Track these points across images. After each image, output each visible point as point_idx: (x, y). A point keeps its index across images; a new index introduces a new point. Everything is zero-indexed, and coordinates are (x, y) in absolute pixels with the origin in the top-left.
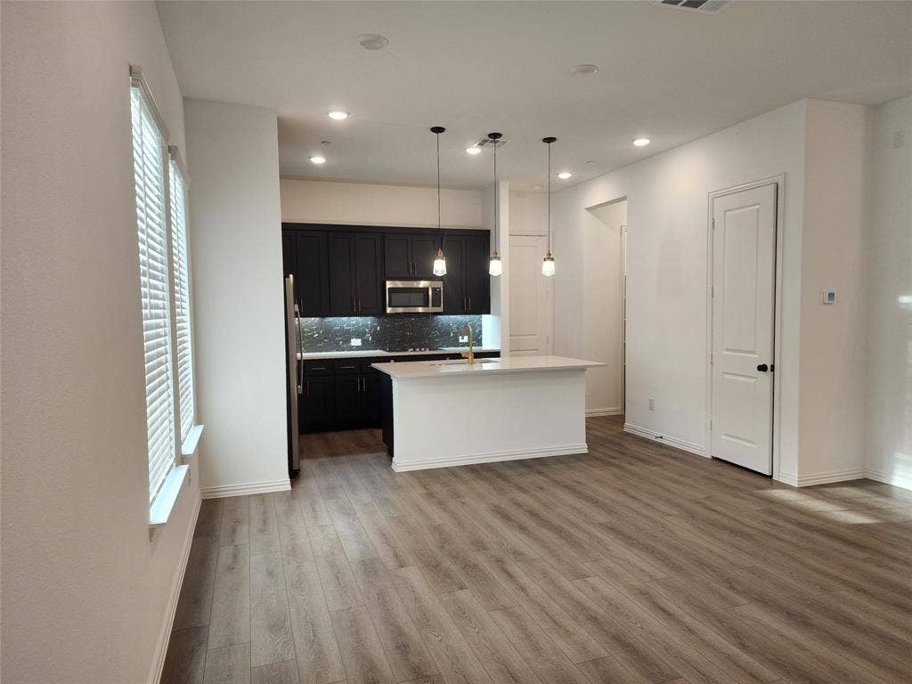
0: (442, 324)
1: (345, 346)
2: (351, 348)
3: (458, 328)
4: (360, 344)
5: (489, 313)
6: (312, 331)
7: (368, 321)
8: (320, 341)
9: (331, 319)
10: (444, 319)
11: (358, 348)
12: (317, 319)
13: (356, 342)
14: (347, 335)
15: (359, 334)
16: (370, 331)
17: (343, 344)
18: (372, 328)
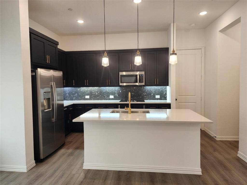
0: (148, 90)
1: (107, 98)
2: (110, 99)
3: (155, 92)
4: (113, 97)
5: (168, 86)
6: (95, 92)
7: (117, 88)
8: (98, 96)
9: (102, 88)
10: (148, 88)
11: (112, 99)
12: (97, 88)
13: (112, 97)
14: (108, 94)
15: (113, 94)
16: (117, 92)
17: (107, 97)
18: (118, 91)
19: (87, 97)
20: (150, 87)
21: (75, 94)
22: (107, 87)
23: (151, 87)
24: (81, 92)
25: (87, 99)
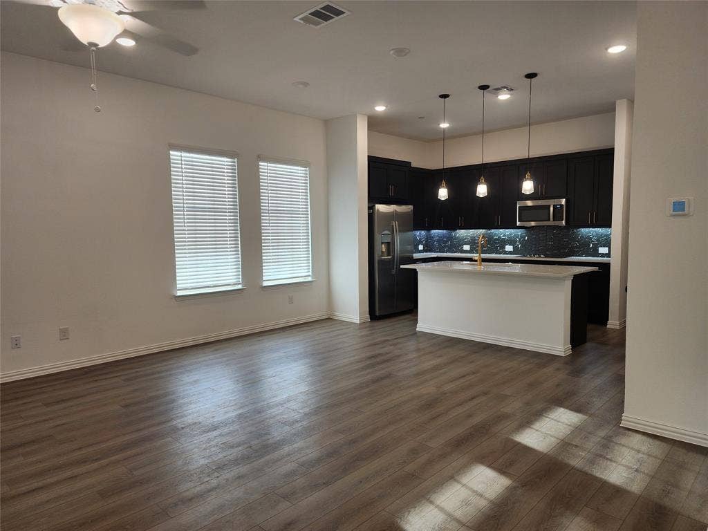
0: (582, 236)
2: (506, 253)
3: (597, 240)
4: (512, 250)
6: (480, 238)
7: (519, 232)
9: (493, 231)
10: (584, 232)
11: (510, 253)
13: (509, 248)
14: (503, 243)
15: (511, 242)
16: (520, 240)
17: (500, 249)
18: (521, 237)
19: (467, 247)
20: (587, 230)
21: (447, 242)
22: (501, 230)
23: (591, 229)
24: (457, 238)
25: (466, 252)
